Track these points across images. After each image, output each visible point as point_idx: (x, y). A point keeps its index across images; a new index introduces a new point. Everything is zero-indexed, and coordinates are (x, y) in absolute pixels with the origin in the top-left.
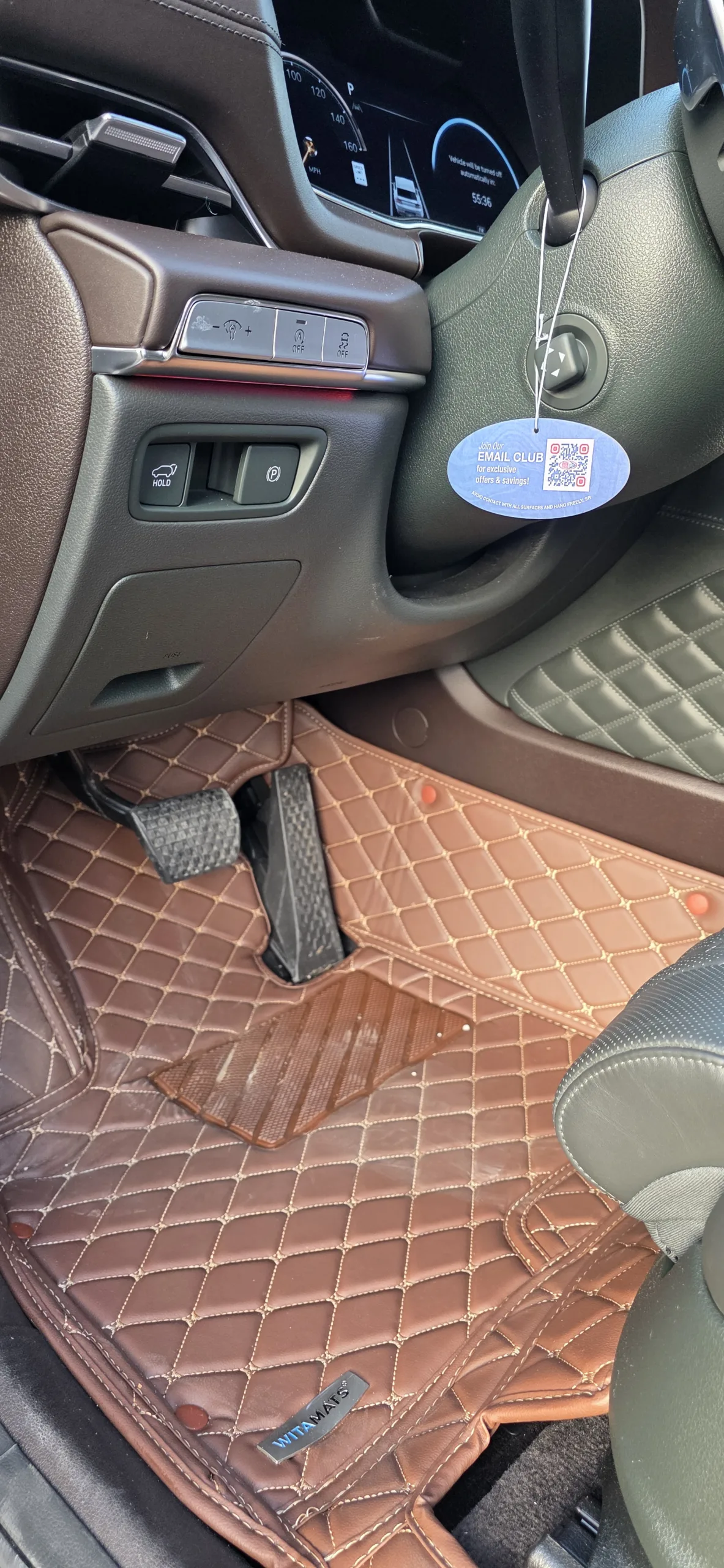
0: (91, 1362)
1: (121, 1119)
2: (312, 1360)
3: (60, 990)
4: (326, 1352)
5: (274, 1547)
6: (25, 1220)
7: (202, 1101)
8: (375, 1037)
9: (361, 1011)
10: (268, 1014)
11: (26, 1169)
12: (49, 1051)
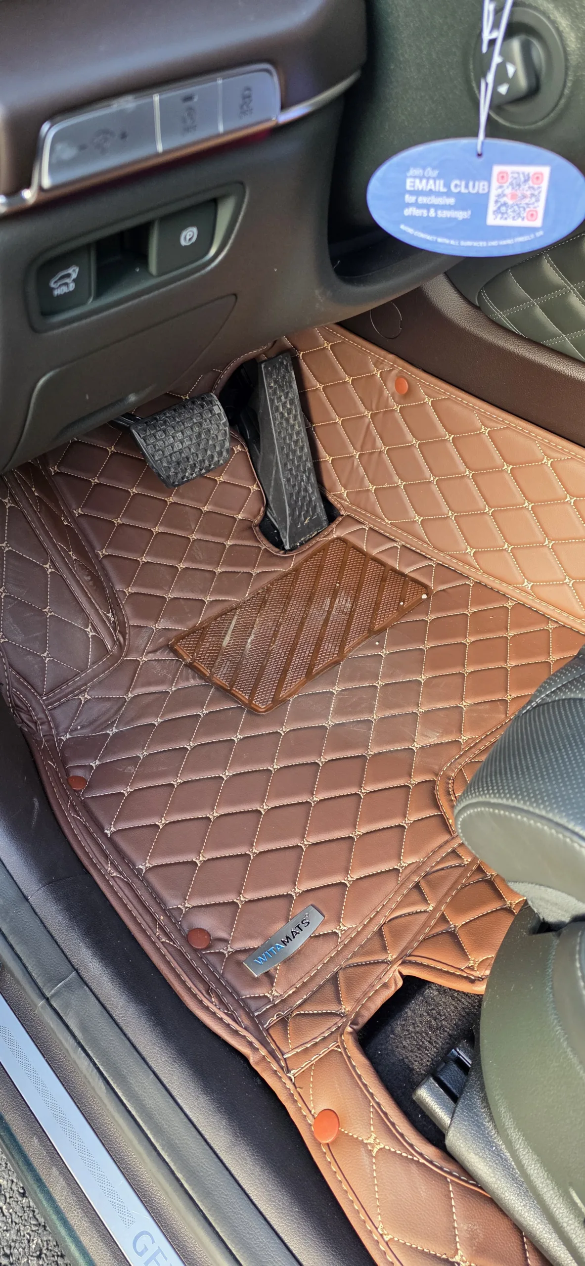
0: (128, 900)
1: (149, 684)
2: (285, 894)
3: (91, 583)
4: (296, 887)
5: (250, 1044)
6: (80, 773)
7: (211, 666)
8: (349, 605)
9: (340, 578)
10: (265, 581)
11: (79, 727)
12: (87, 635)
